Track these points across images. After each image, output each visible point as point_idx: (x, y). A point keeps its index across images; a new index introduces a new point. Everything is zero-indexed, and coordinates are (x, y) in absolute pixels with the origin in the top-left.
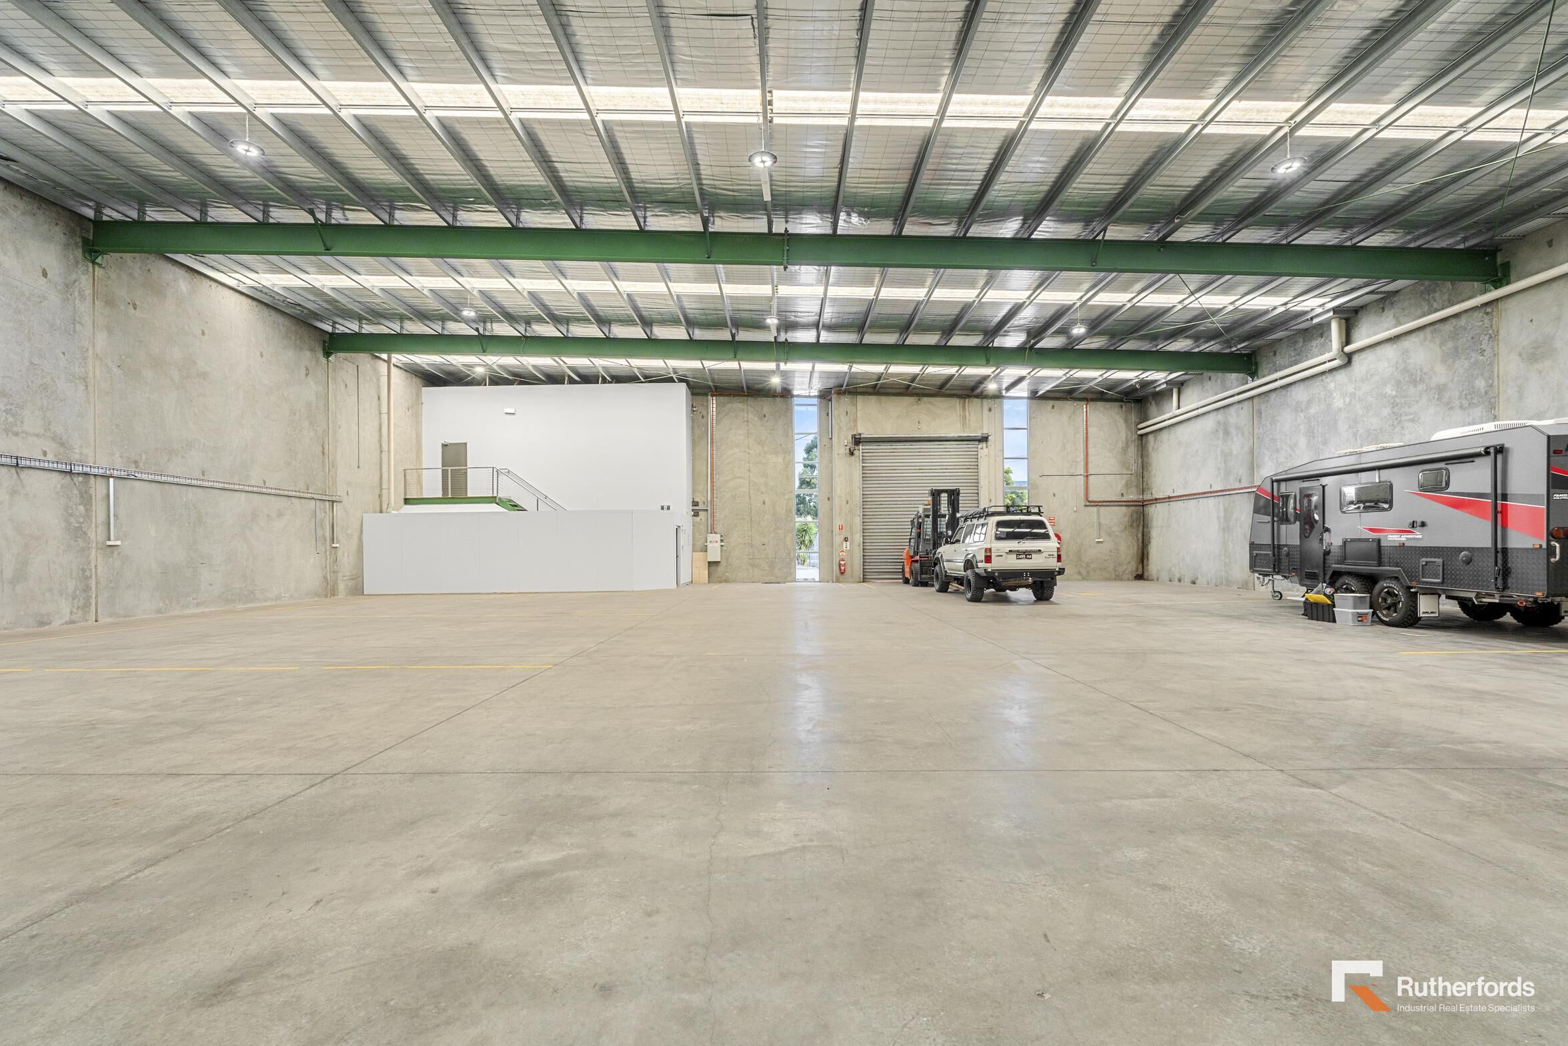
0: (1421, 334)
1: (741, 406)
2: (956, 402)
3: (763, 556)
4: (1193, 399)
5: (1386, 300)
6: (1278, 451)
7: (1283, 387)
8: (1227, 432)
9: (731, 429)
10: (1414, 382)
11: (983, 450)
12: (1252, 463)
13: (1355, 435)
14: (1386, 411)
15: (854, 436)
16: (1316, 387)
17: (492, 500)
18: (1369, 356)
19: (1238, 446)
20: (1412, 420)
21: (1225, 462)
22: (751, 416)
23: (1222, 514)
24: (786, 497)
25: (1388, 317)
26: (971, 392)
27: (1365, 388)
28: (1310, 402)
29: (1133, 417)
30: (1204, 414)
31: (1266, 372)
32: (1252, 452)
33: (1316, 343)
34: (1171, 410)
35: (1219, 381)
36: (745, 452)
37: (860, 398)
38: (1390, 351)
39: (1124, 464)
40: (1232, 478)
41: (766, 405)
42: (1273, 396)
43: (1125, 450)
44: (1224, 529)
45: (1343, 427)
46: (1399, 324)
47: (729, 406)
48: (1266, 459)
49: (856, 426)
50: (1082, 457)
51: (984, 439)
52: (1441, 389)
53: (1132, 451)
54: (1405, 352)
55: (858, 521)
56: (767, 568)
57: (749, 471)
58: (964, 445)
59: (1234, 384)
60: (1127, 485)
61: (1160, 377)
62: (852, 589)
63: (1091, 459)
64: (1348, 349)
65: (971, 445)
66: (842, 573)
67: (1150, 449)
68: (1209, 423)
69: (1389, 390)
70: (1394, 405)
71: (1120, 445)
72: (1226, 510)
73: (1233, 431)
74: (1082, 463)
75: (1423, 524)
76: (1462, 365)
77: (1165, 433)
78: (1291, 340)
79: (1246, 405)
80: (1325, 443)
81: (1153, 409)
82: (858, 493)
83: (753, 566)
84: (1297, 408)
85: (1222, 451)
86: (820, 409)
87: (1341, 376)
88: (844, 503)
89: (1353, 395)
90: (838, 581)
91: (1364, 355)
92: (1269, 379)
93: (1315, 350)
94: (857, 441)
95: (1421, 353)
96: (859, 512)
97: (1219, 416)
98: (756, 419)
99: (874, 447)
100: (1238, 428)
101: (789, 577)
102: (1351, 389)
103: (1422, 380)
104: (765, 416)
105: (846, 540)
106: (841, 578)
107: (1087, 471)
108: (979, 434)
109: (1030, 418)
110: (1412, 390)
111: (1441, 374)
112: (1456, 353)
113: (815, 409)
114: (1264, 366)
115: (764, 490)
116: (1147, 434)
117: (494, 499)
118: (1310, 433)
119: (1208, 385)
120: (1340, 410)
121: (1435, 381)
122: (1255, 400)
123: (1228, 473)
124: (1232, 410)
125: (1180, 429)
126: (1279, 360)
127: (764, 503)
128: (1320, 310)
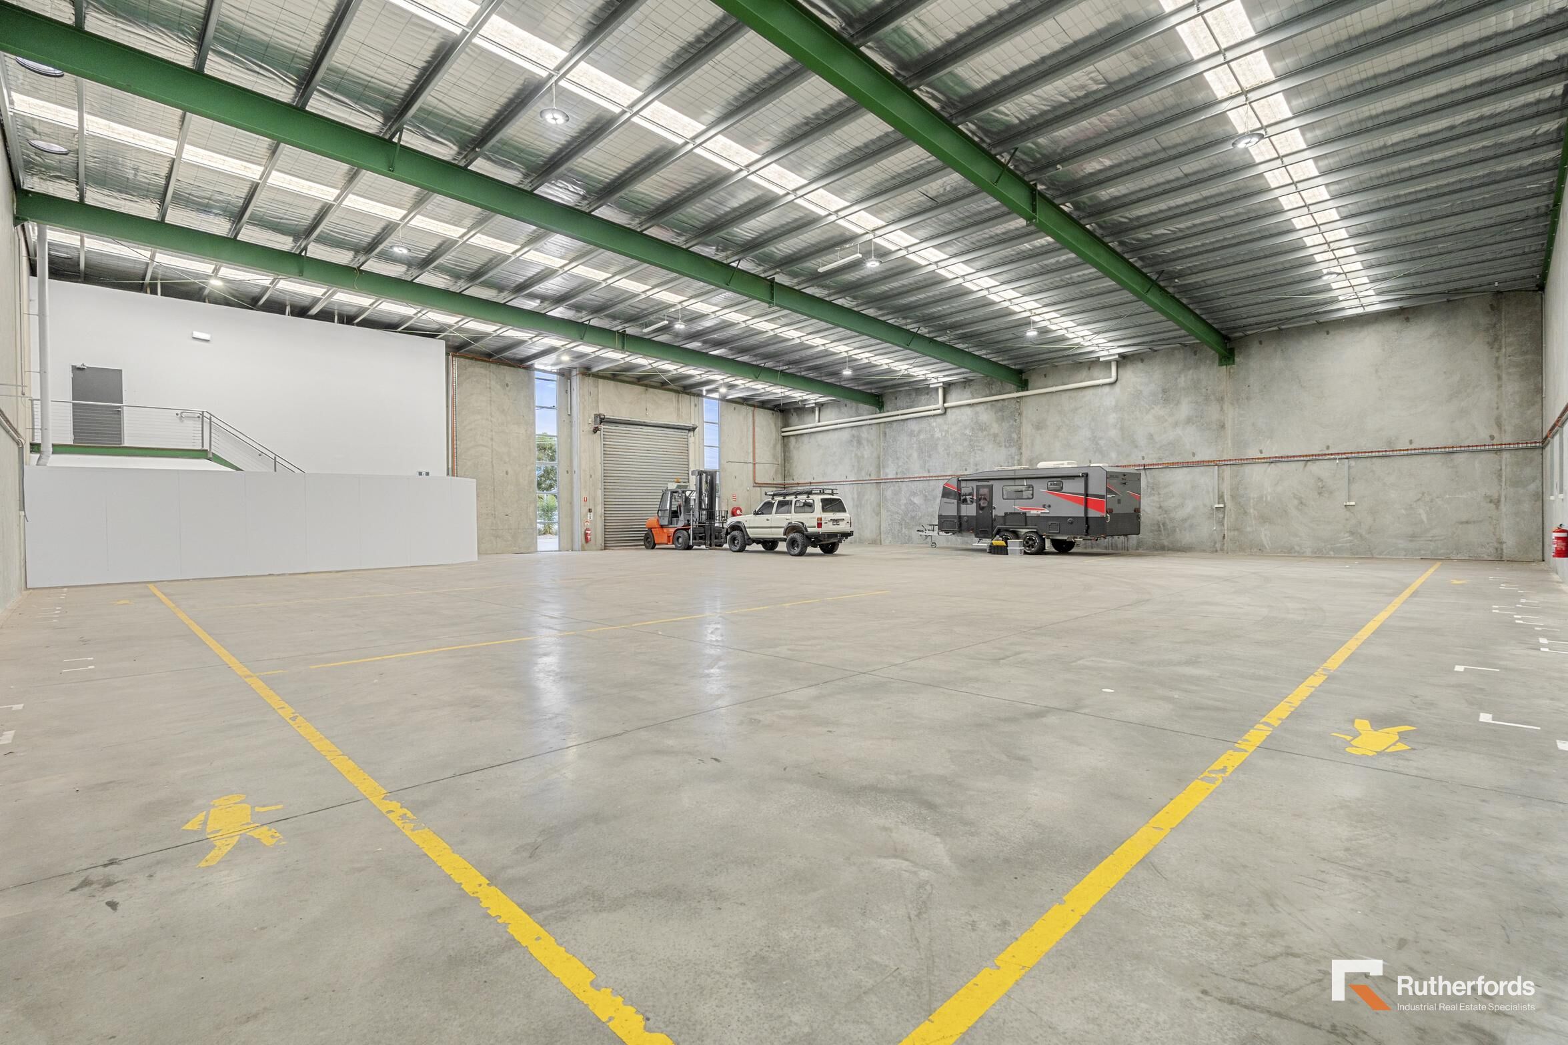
0: (985, 406)
1: (483, 371)
2: (673, 395)
3: (506, 527)
4: (830, 418)
5: (966, 383)
6: (898, 458)
7: (902, 420)
8: (859, 442)
9: (472, 394)
10: (982, 430)
11: (692, 438)
12: (879, 465)
13: (948, 454)
14: (966, 443)
15: (597, 416)
16: (924, 424)
17: (202, 454)
18: (957, 411)
19: (867, 452)
20: (981, 450)
21: (859, 462)
22: (493, 383)
23: (856, 496)
24: (529, 468)
25: (967, 393)
26: (686, 389)
27: (954, 429)
28: (919, 432)
29: (780, 424)
30: (841, 429)
31: (890, 409)
32: (879, 457)
33: (924, 398)
34: (811, 423)
35: (854, 409)
36: (487, 419)
37: (601, 381)
38: (968, 410)
39: (774, 456)
40: (863, 473)
41: (508, 373)
42: (895, 424)
43: (775, 446)
44: (857, 506)
45: (941, 449)
46: (973, 398)
47: (470, 369)
48: (890, 462)
49: (598, 406)
50: (751, 450)
51: (694, 429)
52: (995, 436)
53: (779, 447)
54: (977, 413)
55: (599, 493)
56: (510, 538)
57: (492, 439)
58: (679, 433)
59: (867, 415)
60: (776, 472)
61: (812, 398)
62: (595, 556)
63: (756, 451)
64: (946, 405)
65: (684, 433)
66: (587, 540)
67: (792, 447)
68: (846, 435)
69: (968, 432)
70: (971, 440)
71: (772, 442)
72: (859, 494)
73: (865, 442)
74: (751, 454)
75: (1049, 506)
76: (1005, 425)
77: (806, 439)
78: (908, 393)
79: (874, 427)
80: (930, 456)
81: (794, 418)
82: (599, 469)
83: (497, 537)
84: (911, 434)
85: (856, 455)
86: (559, 386)
87: (940, 420)
88: (588, 477)
89: (947, 432)
90: (583, 549)
91: (954, 410)
92: (889, 414)
93: (923, 402)
94: (602, 420)
95: (986, 416)
96: (600, 485)
97: (854, 432)
98: (499, 387)
99: (613, 427)
100: (868, 441)
101: (531, 549)
102: (946, 428)
103: (985, 430)
104: (507, 385)
105: (590, 511)
106: (586, 546)
107: (754, 459)
108: (689, 424)
109: (720, 416)
110: (980, 434)
111: (995, 428)
112: (1002, 419)
113: (553, 385)
114: (888, 406)
115: (507, 460)
116: (788, 436)
117: (204, 453)
118: (920, 451)
119: (844, 409)
120: (938, 439)
121: (992, 431)
122: (882, 425)
123: (860, 470)
124: (864, 429)
125: (820, 436)
126: (899, 403)
127: (507, 473)
128: (935, 381)
